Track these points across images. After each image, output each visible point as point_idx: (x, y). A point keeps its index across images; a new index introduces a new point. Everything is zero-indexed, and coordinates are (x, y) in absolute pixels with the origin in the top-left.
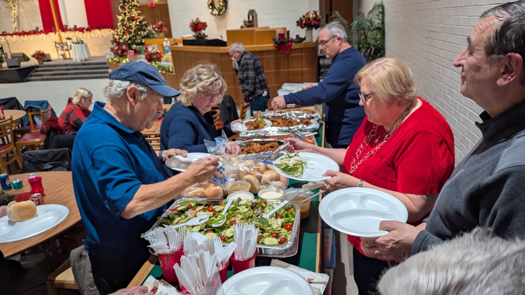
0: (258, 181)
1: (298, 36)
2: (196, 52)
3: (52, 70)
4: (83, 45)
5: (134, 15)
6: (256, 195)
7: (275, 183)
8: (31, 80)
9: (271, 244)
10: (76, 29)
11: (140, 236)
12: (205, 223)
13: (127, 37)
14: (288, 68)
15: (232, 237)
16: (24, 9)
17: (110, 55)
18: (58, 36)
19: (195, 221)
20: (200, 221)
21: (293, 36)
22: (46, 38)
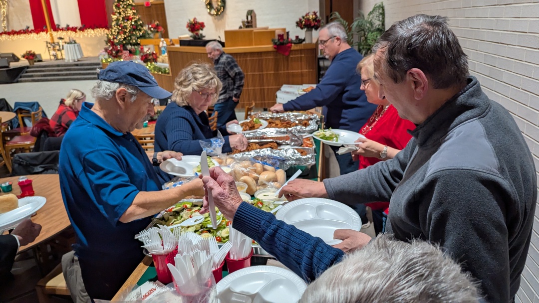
0: (254, 182)
1: (297, 37)
2: (193, 53)
3: (43, 71)
4: (76, 45)
5: (129, 15)
6: (253, 196)
7: (272, 184)
8: (21, 82)
10: (68, 28)
11: (134, 237)
12: (200, 223)
13: (123, 36)
14: (288, 69)
15: (228, 237)
16: (13, 7)
17: (104, 55)
18: (49, 36)
19: (190, 222)
20: (195, 221)
21: (292, 37)
22: (37, 37)
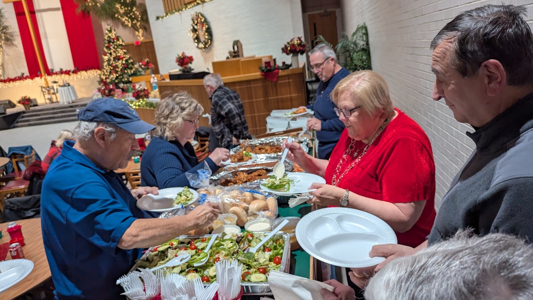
0: (245, 212)
1: (284, 63)
2: (183, 86)
3: (39, 115)
4: (70, 87)
5: (120, 54)
6: (242, 228)
7: (263, 213)
8: (18, 127)
9: (259, 280)
10: (62, 72)
11: (116, 282)
12: (186, 262)
13: (114, 76)
14: (277, 96)
15: (215, 276)
16: (8, 55)
17: (98, 95)
18: (44, 81)
19: (176, 262)
20: (181, 261)
21: (279, 63)
22: (31, 83)
